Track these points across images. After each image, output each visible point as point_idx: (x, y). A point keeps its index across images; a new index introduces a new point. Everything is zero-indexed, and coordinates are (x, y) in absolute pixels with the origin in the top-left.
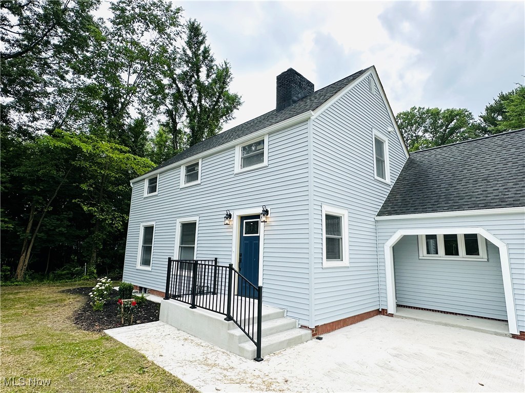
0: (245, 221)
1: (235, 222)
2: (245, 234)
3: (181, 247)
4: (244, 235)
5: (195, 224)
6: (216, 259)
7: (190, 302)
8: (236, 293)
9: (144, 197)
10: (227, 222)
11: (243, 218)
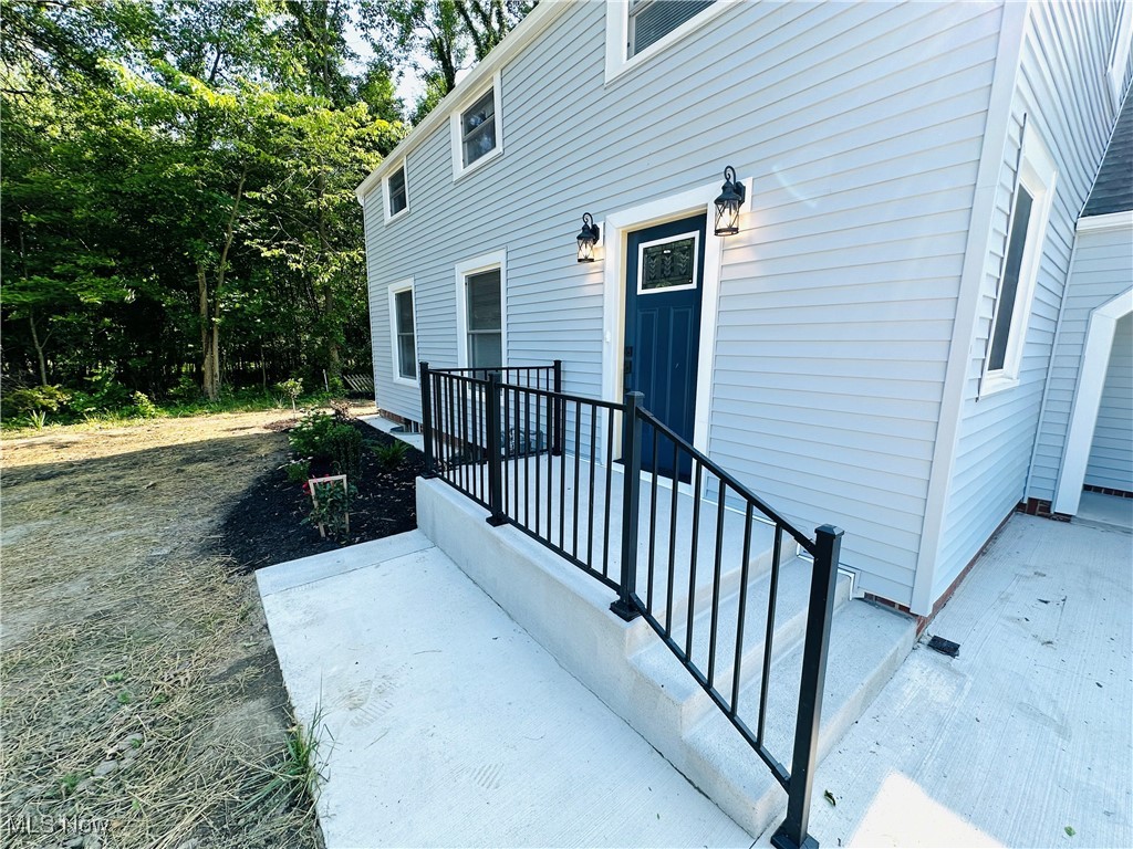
0: (642, 246)
1: (610, 253)
2: (644, 287)
3: (473, 335)
4: (640, 291)
5: (497, 273)
6: (558, 363)
7: (486, 501)
8: (617, 453)
9: (385, 223)
10: (586, 251)
11: (635, 238)
